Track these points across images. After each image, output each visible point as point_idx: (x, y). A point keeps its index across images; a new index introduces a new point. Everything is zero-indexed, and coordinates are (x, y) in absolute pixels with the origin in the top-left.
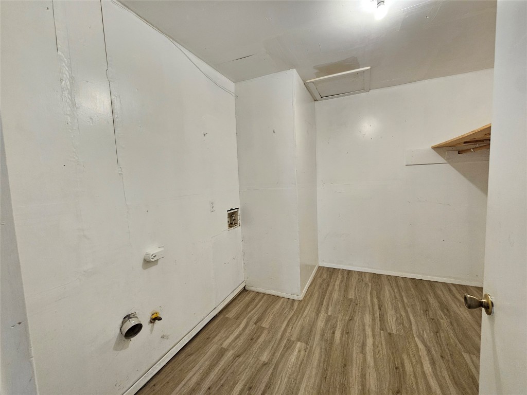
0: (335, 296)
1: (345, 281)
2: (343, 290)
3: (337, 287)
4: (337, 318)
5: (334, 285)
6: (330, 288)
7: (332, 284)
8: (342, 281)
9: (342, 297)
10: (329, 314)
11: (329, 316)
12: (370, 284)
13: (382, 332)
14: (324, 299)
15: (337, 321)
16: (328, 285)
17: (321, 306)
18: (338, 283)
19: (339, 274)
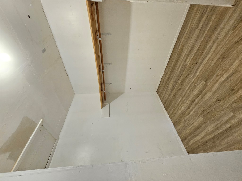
0: (210, 128)
1: (193, 135)
2: (201, 129)
3: (203, 134)
4: (228, 107)
5: (202, 138)
6: (208, 138)
7: (202, 140)
8: (194, 137)
9: (207, 123)
10: (232, 114)
11: (233, 112)
12: (183, 121)
13: (208, 84)
14: (223, 132)
15: (232, 104)
16: (206, 142)
17: (233, 125)
18: (198, 138)
19: (189, 145)
